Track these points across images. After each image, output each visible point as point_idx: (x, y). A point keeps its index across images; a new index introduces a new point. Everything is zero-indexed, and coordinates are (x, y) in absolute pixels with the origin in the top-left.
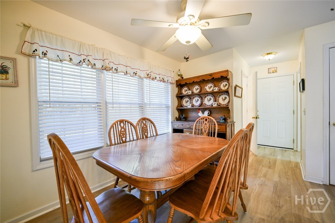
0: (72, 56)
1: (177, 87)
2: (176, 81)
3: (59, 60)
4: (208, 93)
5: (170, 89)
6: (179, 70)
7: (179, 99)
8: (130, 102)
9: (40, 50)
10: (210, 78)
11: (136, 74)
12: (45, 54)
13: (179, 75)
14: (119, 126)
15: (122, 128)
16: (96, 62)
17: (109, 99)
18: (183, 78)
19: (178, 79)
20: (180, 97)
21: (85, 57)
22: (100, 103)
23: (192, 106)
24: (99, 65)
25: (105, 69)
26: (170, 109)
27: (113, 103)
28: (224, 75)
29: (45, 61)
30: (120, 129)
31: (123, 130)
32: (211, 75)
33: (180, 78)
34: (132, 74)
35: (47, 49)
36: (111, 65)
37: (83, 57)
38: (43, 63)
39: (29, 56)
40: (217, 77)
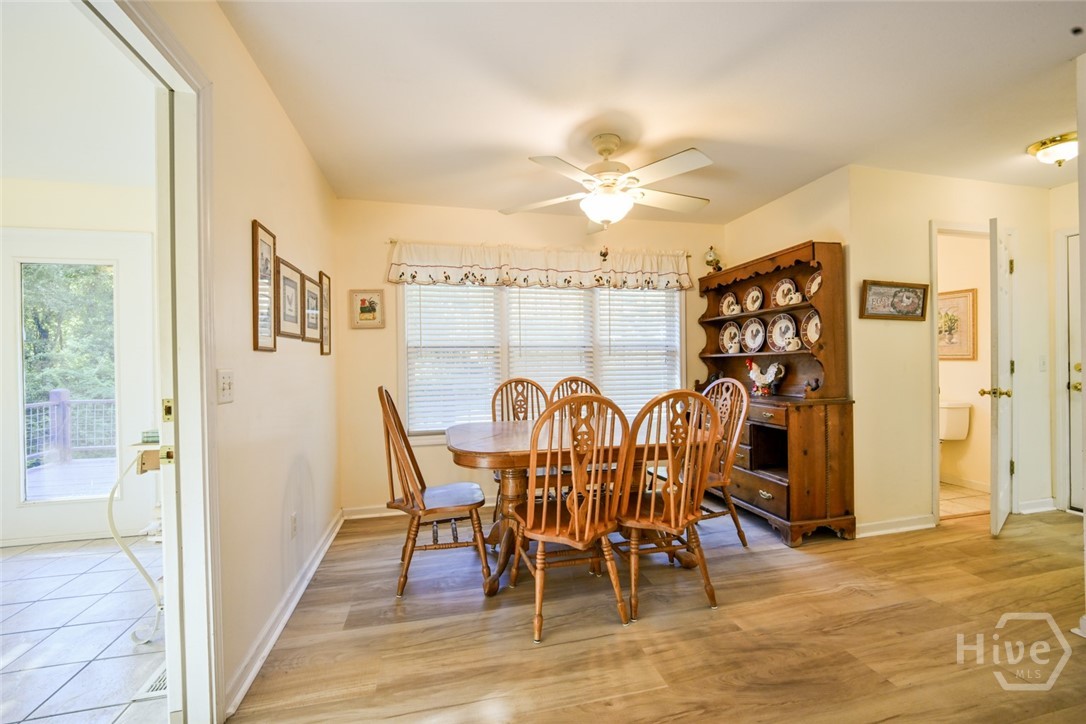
0: (449, 272)
1: (701, 296)
2: (699, 280)
3: (431, 281)
4: (782, 309)
5: (677, 304)
6: (711, 248)
7: (712, 329)
8: (561, 343)
9: (409, 272)
10: (770, 268)
11: (569, 282)
12: (414, 277)
13: (708, 263)
14: (514, 391)
15: (518, 394)
16: (486, 273)
17: (515, 339)
18: (720, 269)
19: (706, 275)
20: (713, 324)
21: (469, 269)
22: (498, 347)
23: (741, 351)
24: (491, 279)
25: (502, 284)
26: (678, 358)
27: (520, 347)
28: (804, 256)
29: (414, 286)
30: (514, 396)
31: (520, 398)
32: (772, 258)
33: (712, 271)
34: (561, 283)
35: (416, 269)
36: (514, 274)
37: (465, 270)
38: (411, 291)
39: (397, 283)
40: (787, 266)
